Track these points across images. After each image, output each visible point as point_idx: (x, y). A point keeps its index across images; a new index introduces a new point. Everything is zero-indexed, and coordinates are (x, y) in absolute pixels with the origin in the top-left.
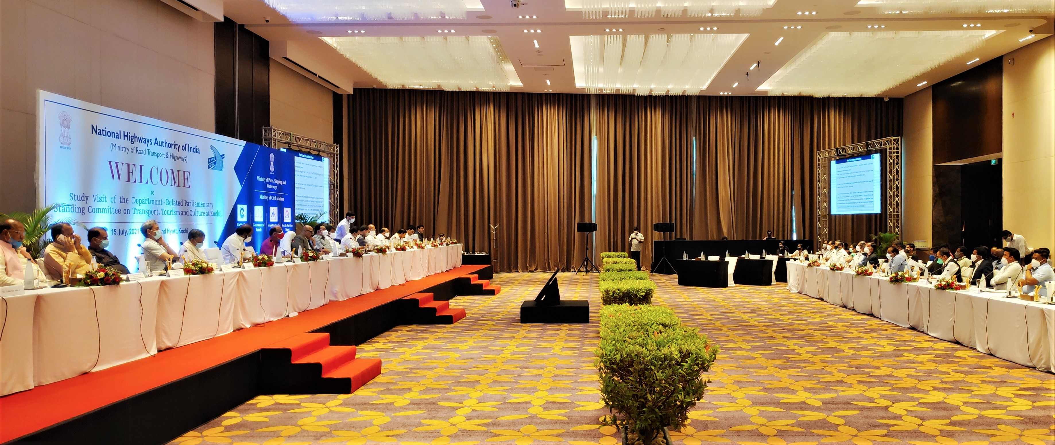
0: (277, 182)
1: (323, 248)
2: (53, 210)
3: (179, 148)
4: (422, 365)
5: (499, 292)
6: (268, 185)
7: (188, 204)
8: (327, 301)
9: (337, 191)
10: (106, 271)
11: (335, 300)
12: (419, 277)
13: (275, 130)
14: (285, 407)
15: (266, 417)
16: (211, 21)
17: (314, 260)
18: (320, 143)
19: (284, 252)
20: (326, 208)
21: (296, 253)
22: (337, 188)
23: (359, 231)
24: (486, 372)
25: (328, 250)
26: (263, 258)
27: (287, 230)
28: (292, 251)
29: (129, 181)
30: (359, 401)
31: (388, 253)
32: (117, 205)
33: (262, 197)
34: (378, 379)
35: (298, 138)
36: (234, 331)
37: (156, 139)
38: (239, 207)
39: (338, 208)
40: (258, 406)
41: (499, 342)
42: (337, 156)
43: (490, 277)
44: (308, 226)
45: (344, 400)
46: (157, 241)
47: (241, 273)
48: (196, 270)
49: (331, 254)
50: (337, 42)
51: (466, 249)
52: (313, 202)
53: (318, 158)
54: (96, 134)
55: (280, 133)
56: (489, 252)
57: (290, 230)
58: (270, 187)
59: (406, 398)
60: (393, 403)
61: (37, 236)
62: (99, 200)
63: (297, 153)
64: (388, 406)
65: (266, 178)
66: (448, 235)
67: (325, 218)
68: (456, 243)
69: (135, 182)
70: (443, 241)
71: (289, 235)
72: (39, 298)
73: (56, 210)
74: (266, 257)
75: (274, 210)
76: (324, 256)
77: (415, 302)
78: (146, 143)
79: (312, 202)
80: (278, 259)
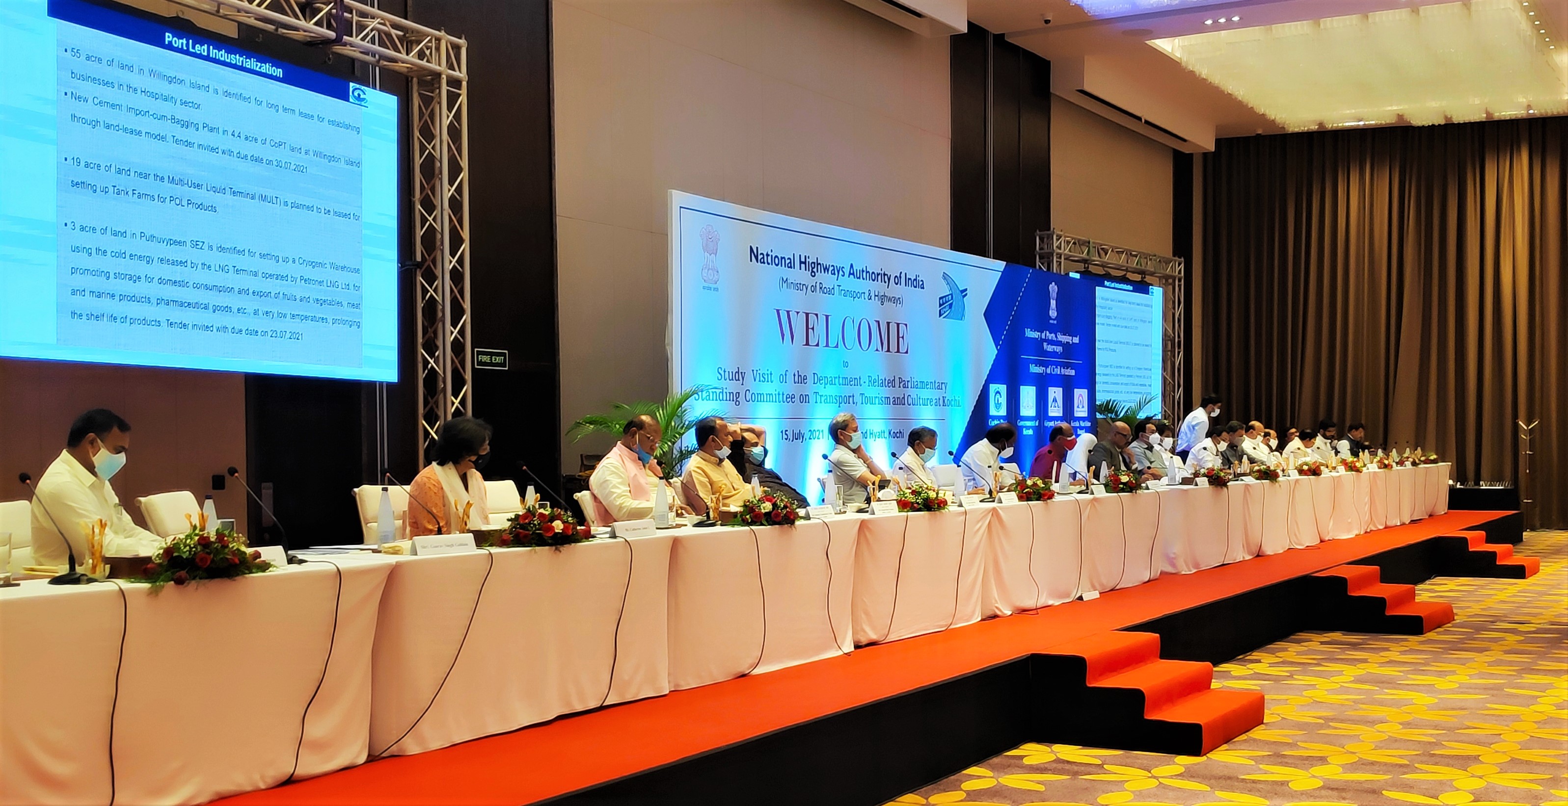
0: (1063, 338)
1: (1149, 468)
2: (693, 397)
3: (889, 280)
4: (1352, 713)
5: (1535, 571)
6: (1045, 344)
7: (904, 384)
8: (1155, 574)
9: (1179, 353)
10: (774, 500)
11: (1173, 571)
12: (1349, 531)
13: (1059, 237)
14: (1076, 768)
15: (1039, 783)
16: (947, 35)
17: (1131, 492)
18: (1146, 256)
19: (1074, 475)
20: (1157, 389)
21: (1097, 476)
22: (1179, 347)
23: (1224, 434)
24: (1497, 739)
25: (1159, 472)
26: (1035, 484)
27: (1079, 432)
28: (1089, 472)
29: (807, 344)
30: (1219, 772)
31: (1281, 479)
32: (790, 388)
33: (1034, 369)
34: (1257, 733)
35: (1102, 249)
36: (982, 620)
37: (852, 266)
38: (993, 388)
39: (1181, 389)
40: (1026, 761)
41: (1530, 679)
42: (1180, 280)
43: (1517, 539)
44: (1120, 424)
45: (1188, 768)
46: (854, 451)
47: (994, 509)
48: (918, 503)
49: (1165, 480)
50: (1183, 47)
51: (1459, 474)
52: (1131, 376)
53: (1142, 287)
54: (757, 262)
55: (1068, 242)
56: (1515, 480)
57: (1086, 432)
58: (1050, 348)
59: (1314, 776)
60: (1288, 782)
61: (670, 441)
62: (762, 378)
63: (1101, 280)
64: (1278, 788)
65: (1042, 332)
66: (1418, 442)
67: (1155, 409)
68: (1434, 462)
69: (817, 345)
70: (1406, 455)
71: (1086, 440)
72: (676, 542)
73: (697, 398)
74: (1040, 483)
75: (1055, 393)
76: (1150, 483)
77: (1339, 583)
78: (834, 274)
79: (1129, 376)
80: (1063, 487)
